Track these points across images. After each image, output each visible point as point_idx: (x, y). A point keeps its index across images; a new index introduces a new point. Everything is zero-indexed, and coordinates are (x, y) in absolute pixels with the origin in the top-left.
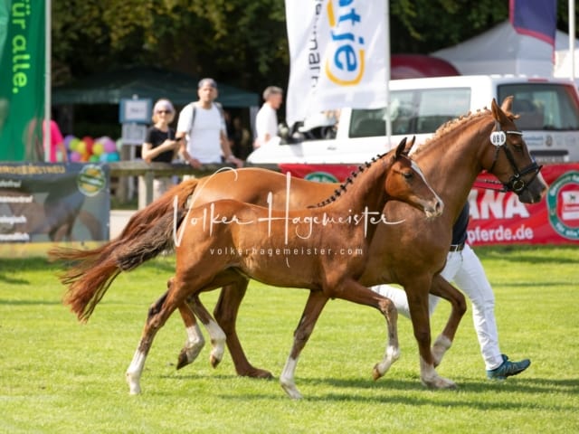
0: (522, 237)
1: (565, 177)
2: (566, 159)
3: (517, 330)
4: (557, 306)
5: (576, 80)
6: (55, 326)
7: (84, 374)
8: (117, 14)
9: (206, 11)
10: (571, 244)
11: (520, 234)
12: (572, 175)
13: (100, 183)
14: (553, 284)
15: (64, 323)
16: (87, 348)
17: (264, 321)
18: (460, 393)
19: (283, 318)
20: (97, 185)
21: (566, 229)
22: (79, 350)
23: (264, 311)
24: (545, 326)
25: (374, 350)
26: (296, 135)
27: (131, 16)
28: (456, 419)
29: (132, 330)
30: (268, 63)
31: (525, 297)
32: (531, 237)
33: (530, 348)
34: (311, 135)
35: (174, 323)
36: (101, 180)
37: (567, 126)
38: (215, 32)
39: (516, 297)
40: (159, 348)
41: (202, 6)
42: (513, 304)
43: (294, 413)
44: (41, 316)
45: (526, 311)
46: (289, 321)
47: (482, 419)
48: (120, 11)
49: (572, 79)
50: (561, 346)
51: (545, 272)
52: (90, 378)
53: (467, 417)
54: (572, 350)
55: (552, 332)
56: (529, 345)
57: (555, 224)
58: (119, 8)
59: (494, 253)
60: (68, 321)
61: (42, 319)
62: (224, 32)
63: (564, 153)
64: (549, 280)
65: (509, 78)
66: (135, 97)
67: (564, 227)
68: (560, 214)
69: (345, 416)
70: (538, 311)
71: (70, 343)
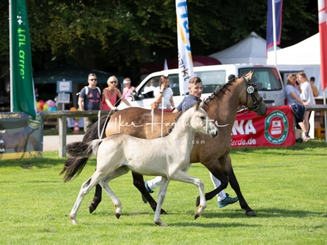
0: (251, 143)
1: (273, 113)
2: (274, 104)
3: (248, 192)
4: (269, 178)
5: (277, 65)
6: (10, 196)
7: (20, 222)
8: (54, 38)
9: (97, 37)
10: (276, 147)
11: (250, 142)
12: (276, 112)
13: (39, 122)
14: (268, 167)
15: (15, 194)
16: (24, 207)
17: (119, 190)
18: (216, 228)
19: (129, 188)
20: (38, 123)
21: (273, 139)
22: (19, 209)
23: (120, 185)
24: (262, 190)
25: (173, 205)
26: (140, 96)
27: (61, 39)
28: (213, 242)
29: (50, 197)
30: (130, 62)
31: (253, 174)
32: (255, 143)
33: (254, 202)
34: (147, 95)
35: (72, 193)
36: (39, 121)
37: (273, 88)
38: (102, 46)
39: (249, 174)
40: (61, 207)
41: (96, 34)
42: (247, 178)
43: (126, 242)
44: (5, 191)
45: (253, 182)
46: (132, 190)
47: (227, 242)
48: (56, 37)
49: (275, 65)
50: (270, 200)
51: (264, 161)
52: (22, 225)
53: (219, 241)
54: (275, 202)
55: (266, 193)
56: (253, 200)
57: (267, 137)
58: (55, 35)
59: (238, 152)
60: (18, 193)
61: (5, 192)
62: (107, 47)
63: (273, 102)
64: (266, 165)
65: (244, 65)
66: (64, 80)
67: (272, 138)
68: (270, 132)
69: (154, 242)
70: (260, 182)
71: (16, 205)
